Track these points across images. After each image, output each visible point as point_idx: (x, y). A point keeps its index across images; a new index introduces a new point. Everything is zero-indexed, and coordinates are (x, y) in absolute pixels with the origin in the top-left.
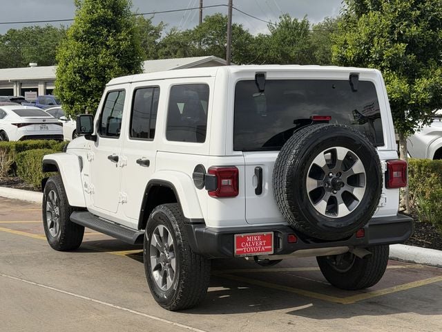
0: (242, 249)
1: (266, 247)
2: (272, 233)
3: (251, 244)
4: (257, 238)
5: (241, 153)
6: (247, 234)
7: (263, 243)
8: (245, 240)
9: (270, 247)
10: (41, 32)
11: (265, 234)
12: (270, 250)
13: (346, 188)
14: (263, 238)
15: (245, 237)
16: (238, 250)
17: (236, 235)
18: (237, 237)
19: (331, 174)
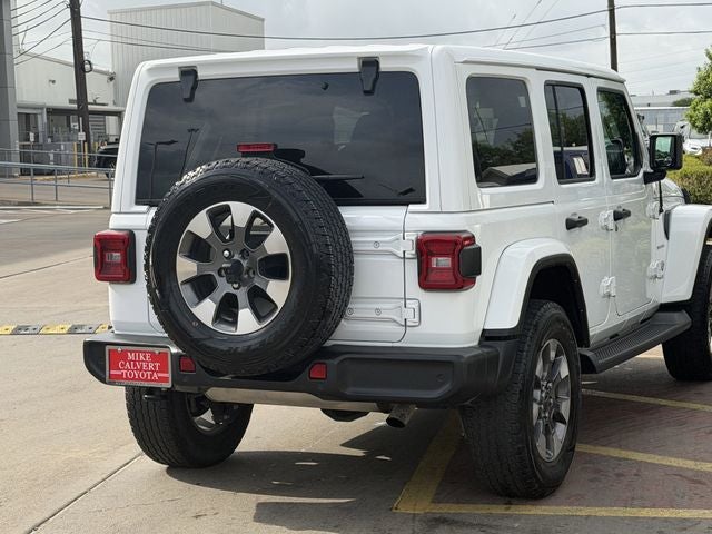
0: (119, 373)
1: (160, 375)
2: (169, 351)
3: (135, 365)
4: (145, 357)
5: (145, 208)
6: (127, 348)
7: (154, 367)
9: (165, 375)
11: (157, 351)
12: (166, 380)
13: (257, 281)
14: (154, 357)
15: (124, 354)
16: (112, 372)
17: (108, 348)
18: (110, 351)
19: (226, 253)
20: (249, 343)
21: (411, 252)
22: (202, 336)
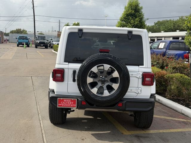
0: (61, 105)
1: (73, 105)
2: (76, 99)
3: (66, 103)
4: (69, 101)
5: (67, 63)
6: (64, 98)
7: (72, 103)
8: (63, 100)
10: (167, 21)
11: (73, 99)
12: (75, 106)
13: (109, 83)
14: (72, 101)
16: (59, 104)
17: (58, 98)
18: (59, 99)
19: (101, 76)
20: (107, 99)
21: (141, 77)
22: (94, 97)
